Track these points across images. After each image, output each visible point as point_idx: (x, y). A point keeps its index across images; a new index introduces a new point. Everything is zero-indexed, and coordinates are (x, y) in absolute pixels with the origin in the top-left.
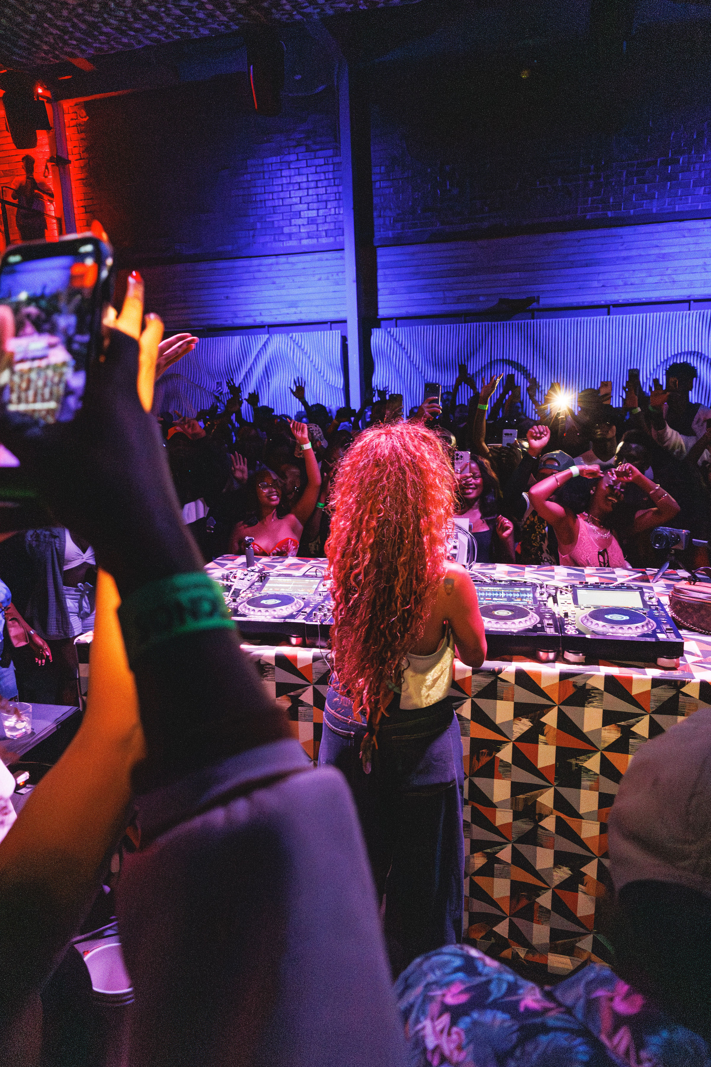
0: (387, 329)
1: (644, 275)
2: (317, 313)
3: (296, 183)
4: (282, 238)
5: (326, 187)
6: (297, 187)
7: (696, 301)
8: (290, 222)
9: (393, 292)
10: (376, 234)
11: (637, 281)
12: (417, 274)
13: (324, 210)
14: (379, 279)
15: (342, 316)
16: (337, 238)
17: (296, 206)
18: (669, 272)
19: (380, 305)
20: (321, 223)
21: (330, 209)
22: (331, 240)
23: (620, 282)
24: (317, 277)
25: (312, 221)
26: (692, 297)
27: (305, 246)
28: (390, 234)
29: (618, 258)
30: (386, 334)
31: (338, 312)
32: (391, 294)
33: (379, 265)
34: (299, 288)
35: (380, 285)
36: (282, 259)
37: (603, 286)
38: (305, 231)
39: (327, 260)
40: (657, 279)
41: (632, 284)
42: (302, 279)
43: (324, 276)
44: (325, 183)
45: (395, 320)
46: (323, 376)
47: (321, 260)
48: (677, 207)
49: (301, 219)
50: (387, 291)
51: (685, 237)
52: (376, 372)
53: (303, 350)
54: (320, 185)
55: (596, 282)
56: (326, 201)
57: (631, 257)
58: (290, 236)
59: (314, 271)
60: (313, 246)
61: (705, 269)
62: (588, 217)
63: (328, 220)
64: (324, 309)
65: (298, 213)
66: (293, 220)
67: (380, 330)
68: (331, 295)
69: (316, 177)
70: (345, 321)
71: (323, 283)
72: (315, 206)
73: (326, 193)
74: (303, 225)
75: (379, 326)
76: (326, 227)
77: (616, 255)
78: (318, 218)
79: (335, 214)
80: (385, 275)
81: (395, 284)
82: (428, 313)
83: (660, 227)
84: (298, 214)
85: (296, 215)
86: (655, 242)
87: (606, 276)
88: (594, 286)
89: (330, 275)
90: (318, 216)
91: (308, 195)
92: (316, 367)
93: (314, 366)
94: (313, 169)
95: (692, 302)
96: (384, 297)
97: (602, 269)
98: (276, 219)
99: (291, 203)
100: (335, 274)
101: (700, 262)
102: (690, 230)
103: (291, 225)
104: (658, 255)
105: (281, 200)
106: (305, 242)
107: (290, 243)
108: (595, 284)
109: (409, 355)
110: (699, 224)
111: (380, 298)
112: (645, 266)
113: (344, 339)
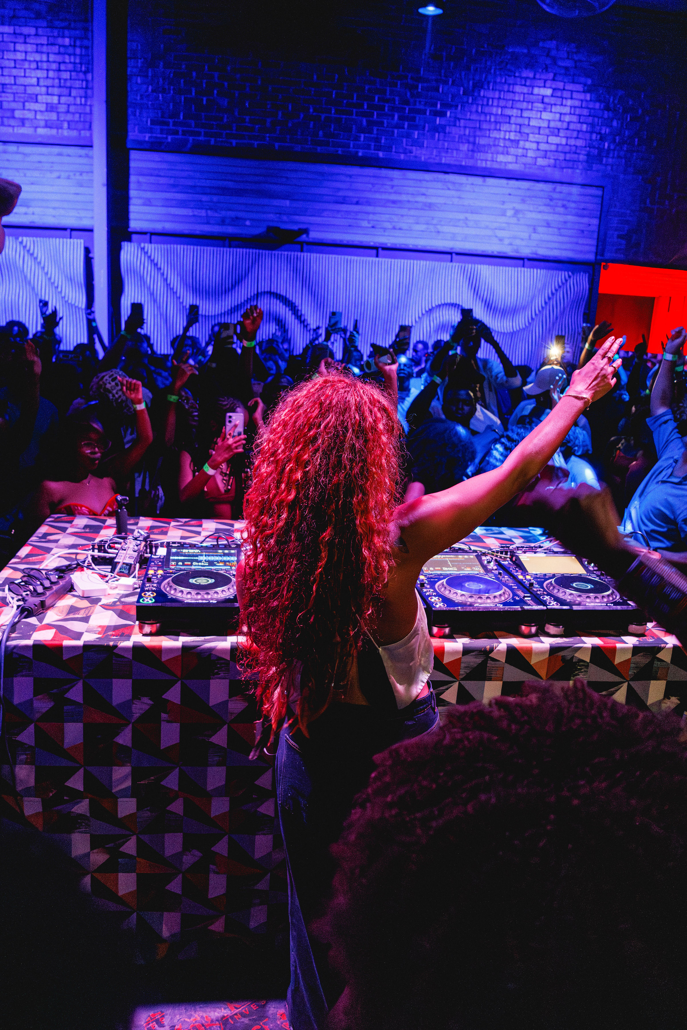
0: (140, 245)
1: (411, 221)
2: (54, 216)
3: (35, 61)
4: (12, 122)
5: (70, 71)
6: (34, 65)
7: (458, 254)
8: (24, 106)
9: (148, 203)
10: (130, 134)
11: (404, 226)
12: (174, 186)
13: (67, 98)
14: (132, 186)
15: (85, 223)
16: (82, 132)
17: (32, 88)
18: (435, 222)
19: (132, 216)
20: (62, 112)
21: (75, 97)
22: (74, 133)
23: (388, 225)
24: (55, 174)
25: (50, 108)
26: (454, 250)
27: (41, 136)
28: (147, 137)
29: (388, 201)
30: (140, 250)
31: (81, 218)
32: (144, 205)
33: (132, 171)
34: (32, 184)
35: (132, 193)
36: (12, 148)
37: (373, 227)
38: (43, 118)
39: (69, 156)
40: (423, 227)
41: (400, 229)
42: (36, 174)
43: (63, 175)
44: (70, 67)
45: (149, 235)
46: (61, 292)
47: (60, 154)
48: (444, 159)
49: (37, 104)
50: (140, 201)
51: (449, 189)
52: (126, 293)
53: (36, 259)
54: (63, 67)
55: (366, 222)
56: (70, 88)
57: (400, 202)
58: (23, 122)
59: (52, 167)
60: (53, 137)
61: (466, 224)
62: (360, 154)
63: (72, 109)
64: (62, 212)
65: (34, 96)
66: (27, 104)
67: (132, 244)
68: (72, 197)
69: (59, 58)
70: (91, 230)
71: (63, 182)
72: (56, 91)
73: (71, 79)
74: (41, 111)
75: (130, 240)
76: (69, 117)
77: (384, 196)
78: (60, 106)
79: (81, 104)
80: (138, 182)
81: (149, 195)
82: (187, 232)
83: (428, 176)
84: (35, 98)
85: (32, 98)
86: (423, 190)
87: (376, 217)
88: (363, 225)
89: (71, 174)
90: (59, 103)
91: (47, 77)
92: (52, 280)
93: (50, 279)
94: (55, 49)
95: (454, 255)
96: (137, 207)
97: (370, 209)
98: (6, 99)
99: (26, 84)
100: (78, 174)
101: (461, 216)
102: (454, 183)
103: (24, 109)
104: (425, 204)
105: (13, 78)
106: (40, 131)
107: (23, 130)
108: (365, 224)
109: (165, 276)
110: (462, 179)
111: (132, 208)
112: (412, 212)
113: (88, 251)
